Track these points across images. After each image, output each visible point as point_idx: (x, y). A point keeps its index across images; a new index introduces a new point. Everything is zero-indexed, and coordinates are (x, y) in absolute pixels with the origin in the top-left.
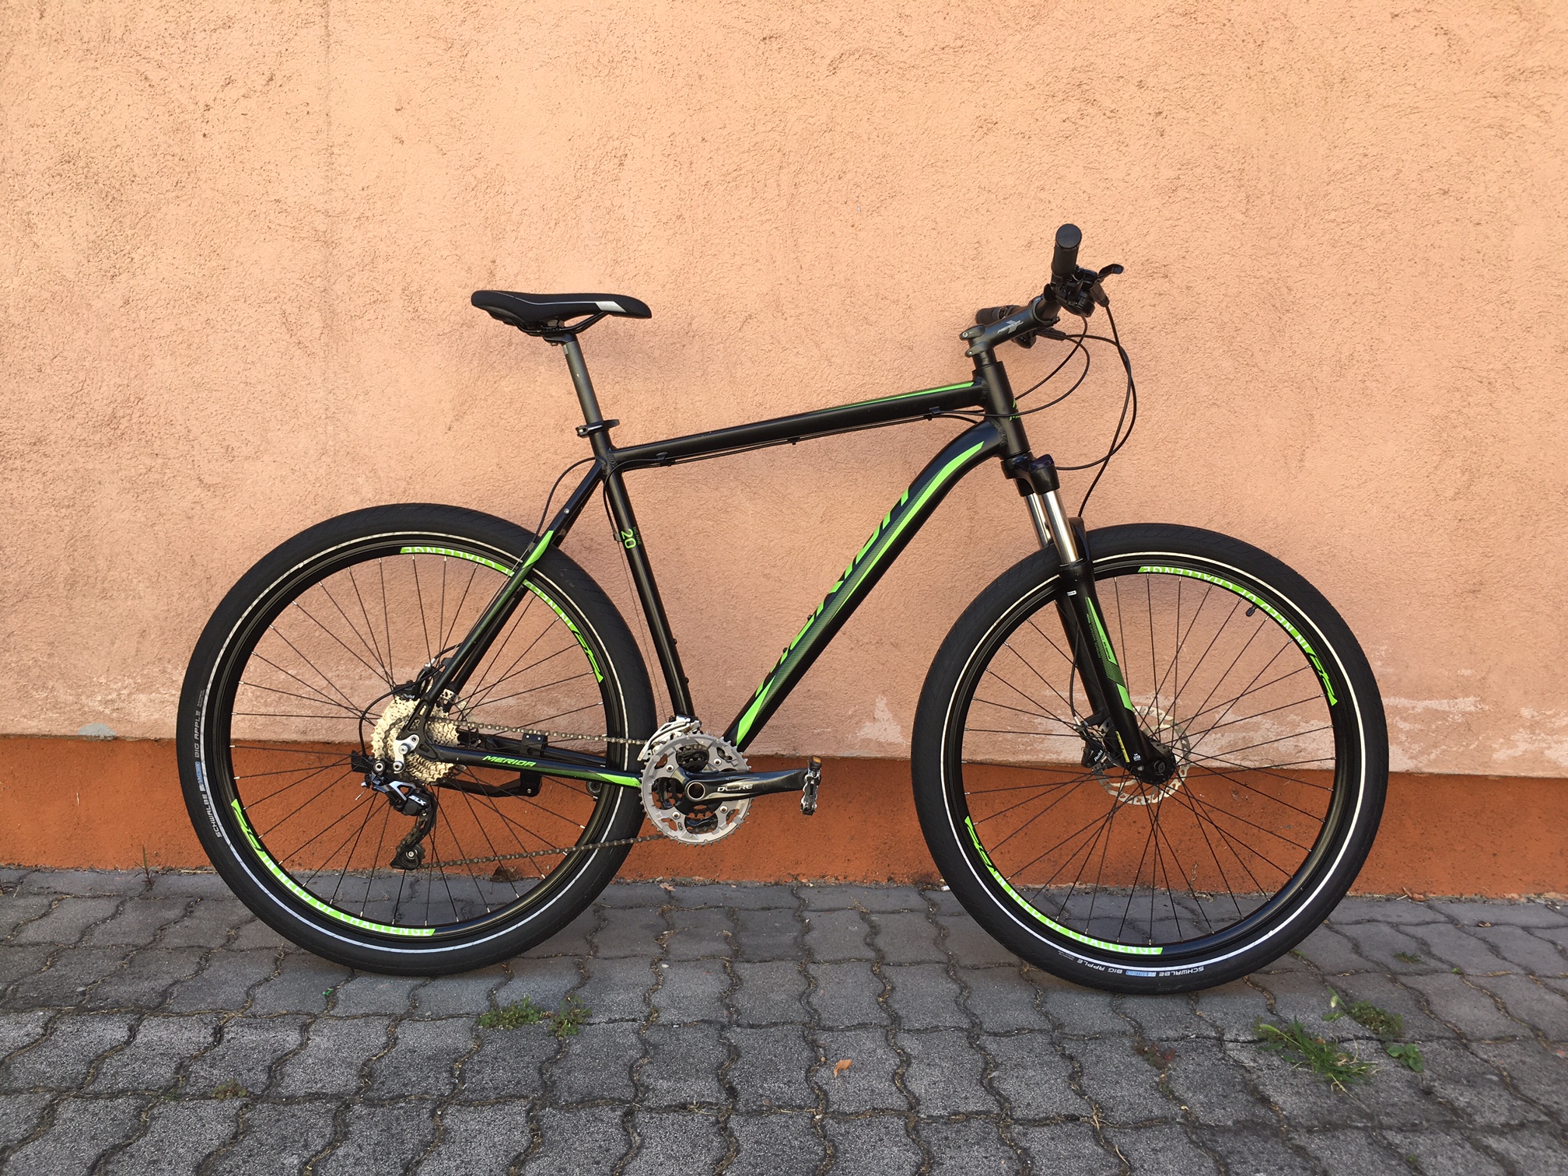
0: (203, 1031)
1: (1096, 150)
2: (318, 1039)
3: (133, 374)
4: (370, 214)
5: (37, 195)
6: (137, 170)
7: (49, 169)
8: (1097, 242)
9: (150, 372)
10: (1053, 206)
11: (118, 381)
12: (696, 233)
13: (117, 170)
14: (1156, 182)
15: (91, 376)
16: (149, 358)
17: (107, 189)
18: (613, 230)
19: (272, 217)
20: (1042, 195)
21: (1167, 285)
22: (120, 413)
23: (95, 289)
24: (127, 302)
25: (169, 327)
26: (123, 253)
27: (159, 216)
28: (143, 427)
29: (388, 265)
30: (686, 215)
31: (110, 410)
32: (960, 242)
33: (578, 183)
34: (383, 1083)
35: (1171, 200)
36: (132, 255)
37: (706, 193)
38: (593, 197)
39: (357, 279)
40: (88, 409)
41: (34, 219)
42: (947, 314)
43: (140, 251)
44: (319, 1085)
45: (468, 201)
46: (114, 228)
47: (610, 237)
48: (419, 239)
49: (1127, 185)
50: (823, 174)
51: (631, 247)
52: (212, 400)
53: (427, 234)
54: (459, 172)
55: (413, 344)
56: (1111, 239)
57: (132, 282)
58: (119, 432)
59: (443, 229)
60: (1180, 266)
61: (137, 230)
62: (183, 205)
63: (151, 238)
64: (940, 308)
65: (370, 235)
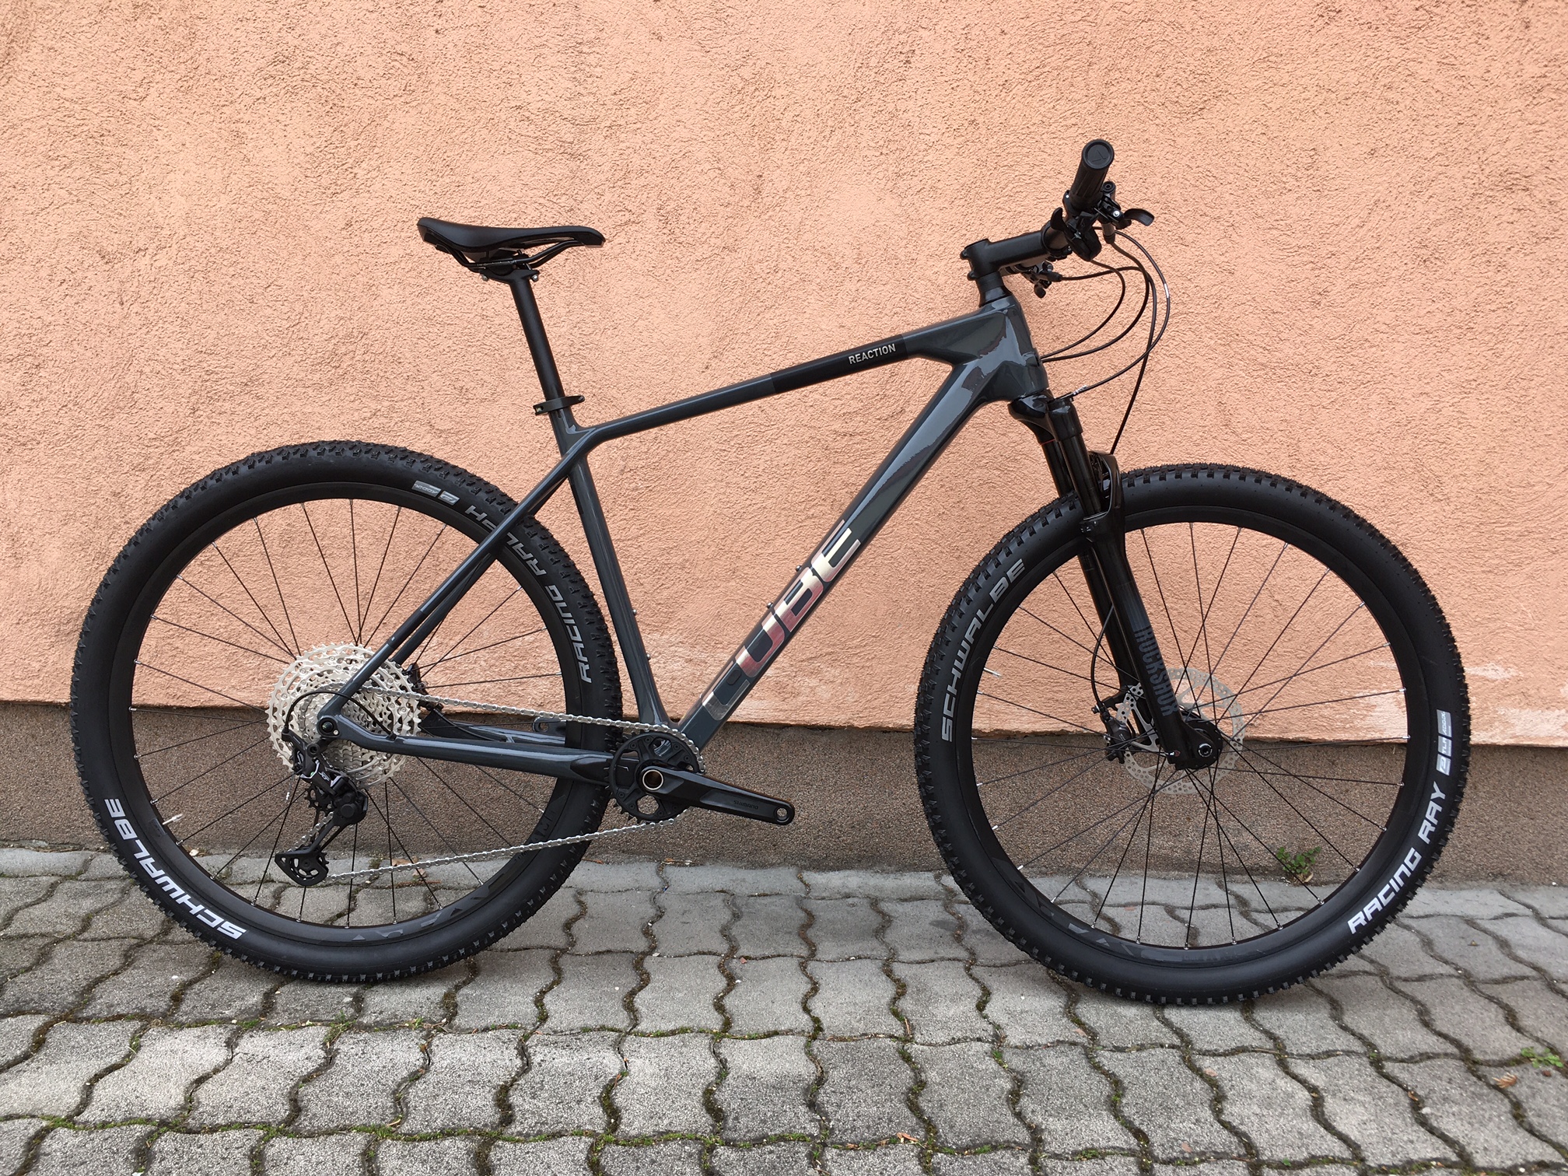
0: (506, 1052)
1: (1452, 43)
2: (639, 1062)
3: (356, 305)
4: (622, 122)
5: (248, 100)
6: (361, 73)
7: (260, 70)
8: (1451, 149)
9: (375, 303)
10: (1401, 107)
11: (339, 312)
12: (991, 141)
13: (337, 71)
14: (1519, 81)
15: (310, 308)
16: (374, 288)
17: (326, 93)
18: (896, 138)
19: (512, 125)
20: (1390, 95)
21: (1528, 198)
22: (343, 349)
23: (311, 208)
24: (349, 225)
25: (396, 252)
26: (345, 167)
27: (386, 124)
28: (368, 365)
29: (642, 181)
30: (980, 119)
31: (331, 346)
32: (1294, 149)
33: (859, 84)
34: (736, 1118)
35: (1535, 102)
36: (355, 170)
37: (1003, 94)
38: (875, 100)
39: (608, 197)
40: (306, 345)
41: (243, 128)
42: (1274, 232)
43: (364, 165)
44: (666, 1122)
45: (733, 107)
46: (333, 139)
47: (893, 147)
48: (676, 151)
49: (1487, 83)
50: (1138, 71)
51: (916, 158)
52: (445, 335)
53: (686, 144)
54: (724, 72)
55: (668, 271)
56: (1466, 145)
57: (355, 201)
58: (341, 372)
59: (705, 139)
60: (1543, 178)
61: (360, 141)
62: (413, 112)
63: (376, 150)
64: (1268, 225)
65: (622, 146)
